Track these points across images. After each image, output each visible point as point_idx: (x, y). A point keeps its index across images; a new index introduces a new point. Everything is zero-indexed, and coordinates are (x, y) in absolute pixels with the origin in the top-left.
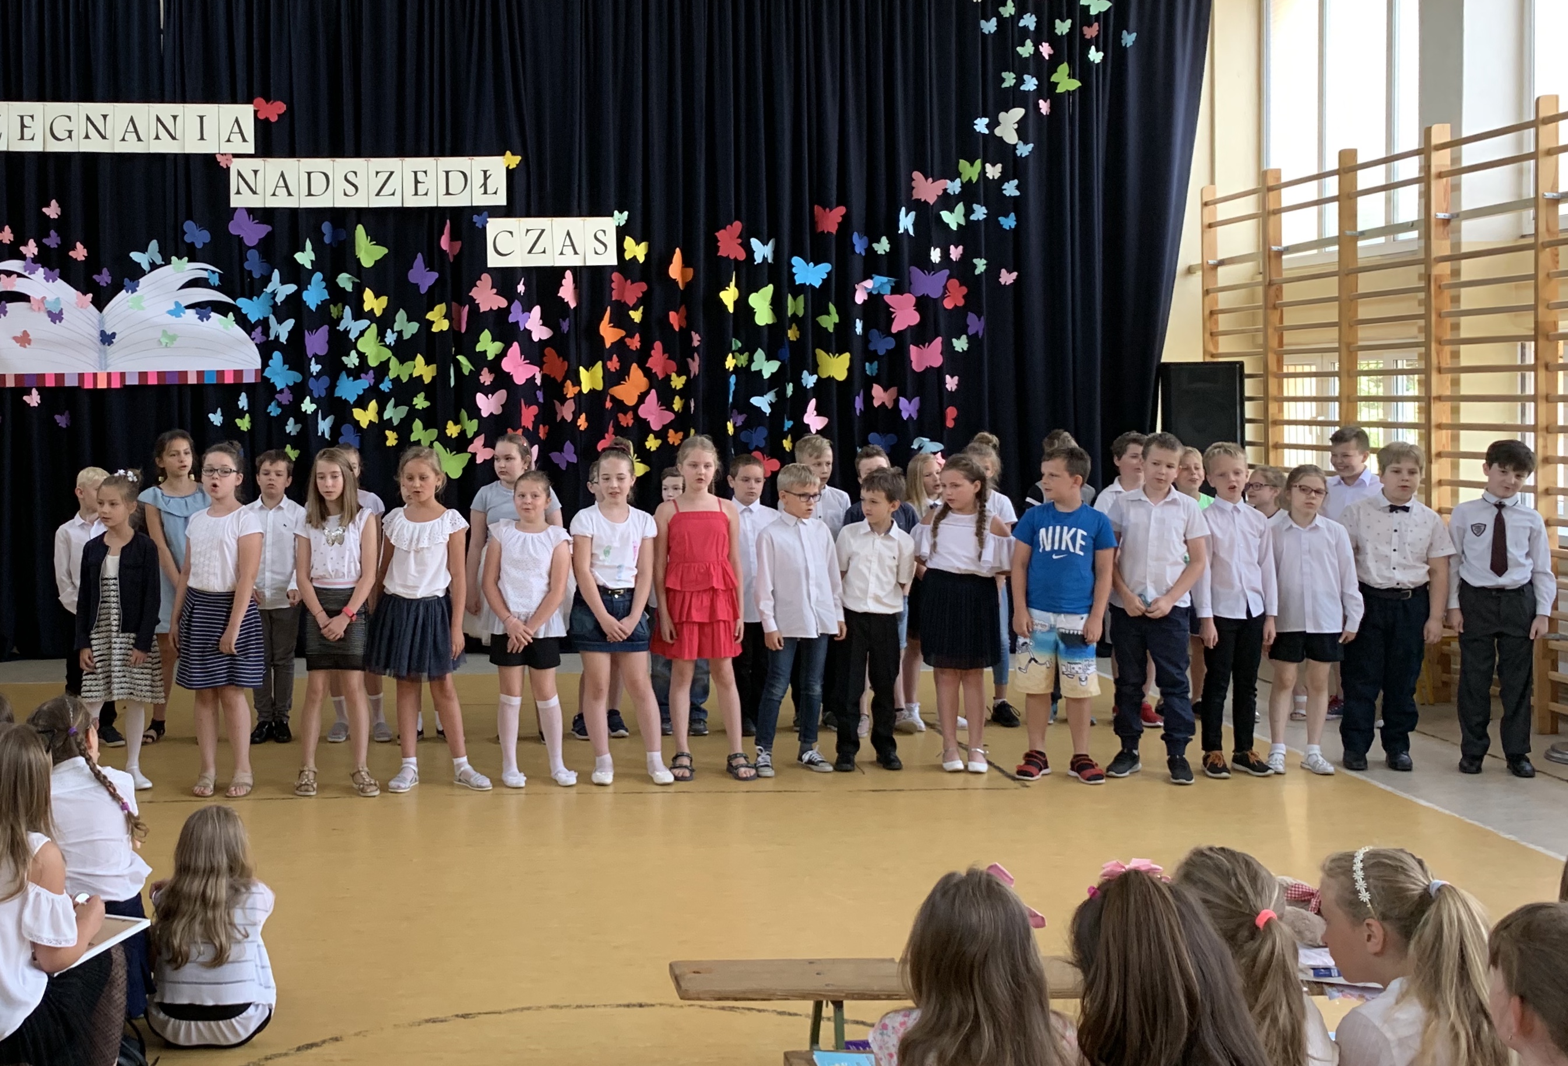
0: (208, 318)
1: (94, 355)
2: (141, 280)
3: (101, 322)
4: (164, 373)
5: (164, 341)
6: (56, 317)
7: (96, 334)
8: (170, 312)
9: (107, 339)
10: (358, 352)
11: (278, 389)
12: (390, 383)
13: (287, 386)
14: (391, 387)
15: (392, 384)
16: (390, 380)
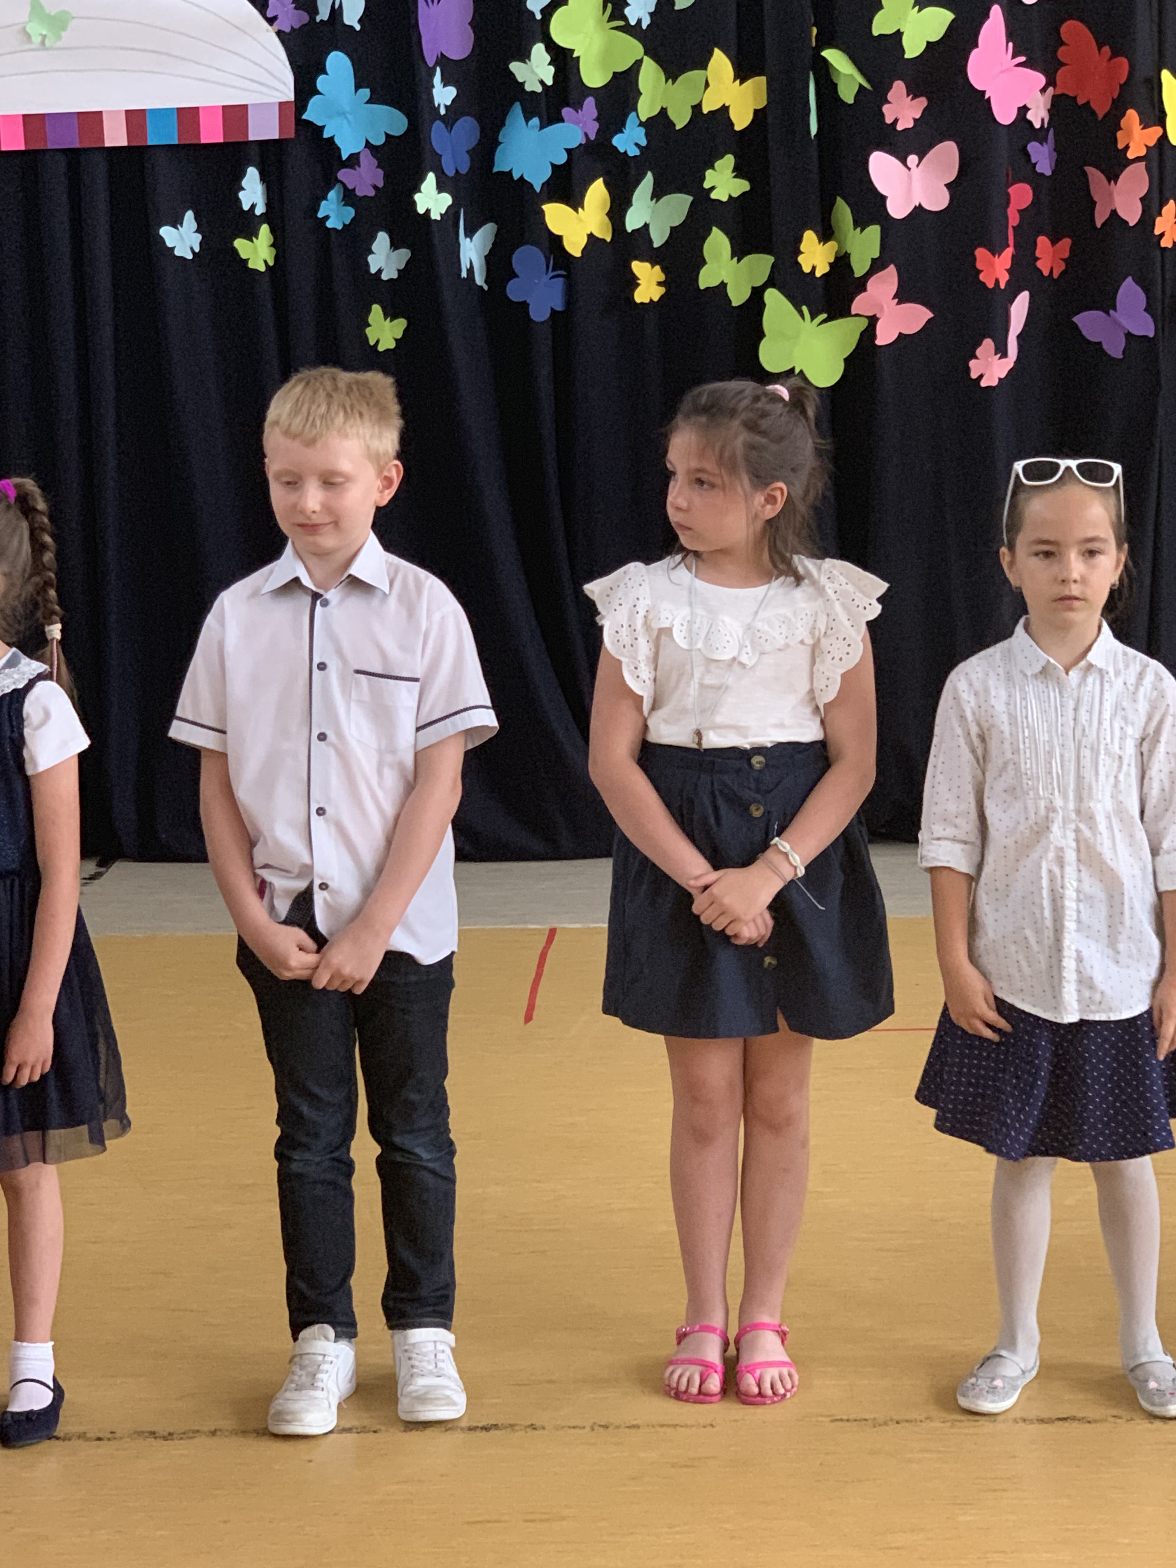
4: (41, 118)
5: (36, 30)
10: (552, 47)
11: (344, 157)
12: (642, 131)
13: (368, 144)
14: (644, 142)
15: (647, 135)
16: (641, 124)
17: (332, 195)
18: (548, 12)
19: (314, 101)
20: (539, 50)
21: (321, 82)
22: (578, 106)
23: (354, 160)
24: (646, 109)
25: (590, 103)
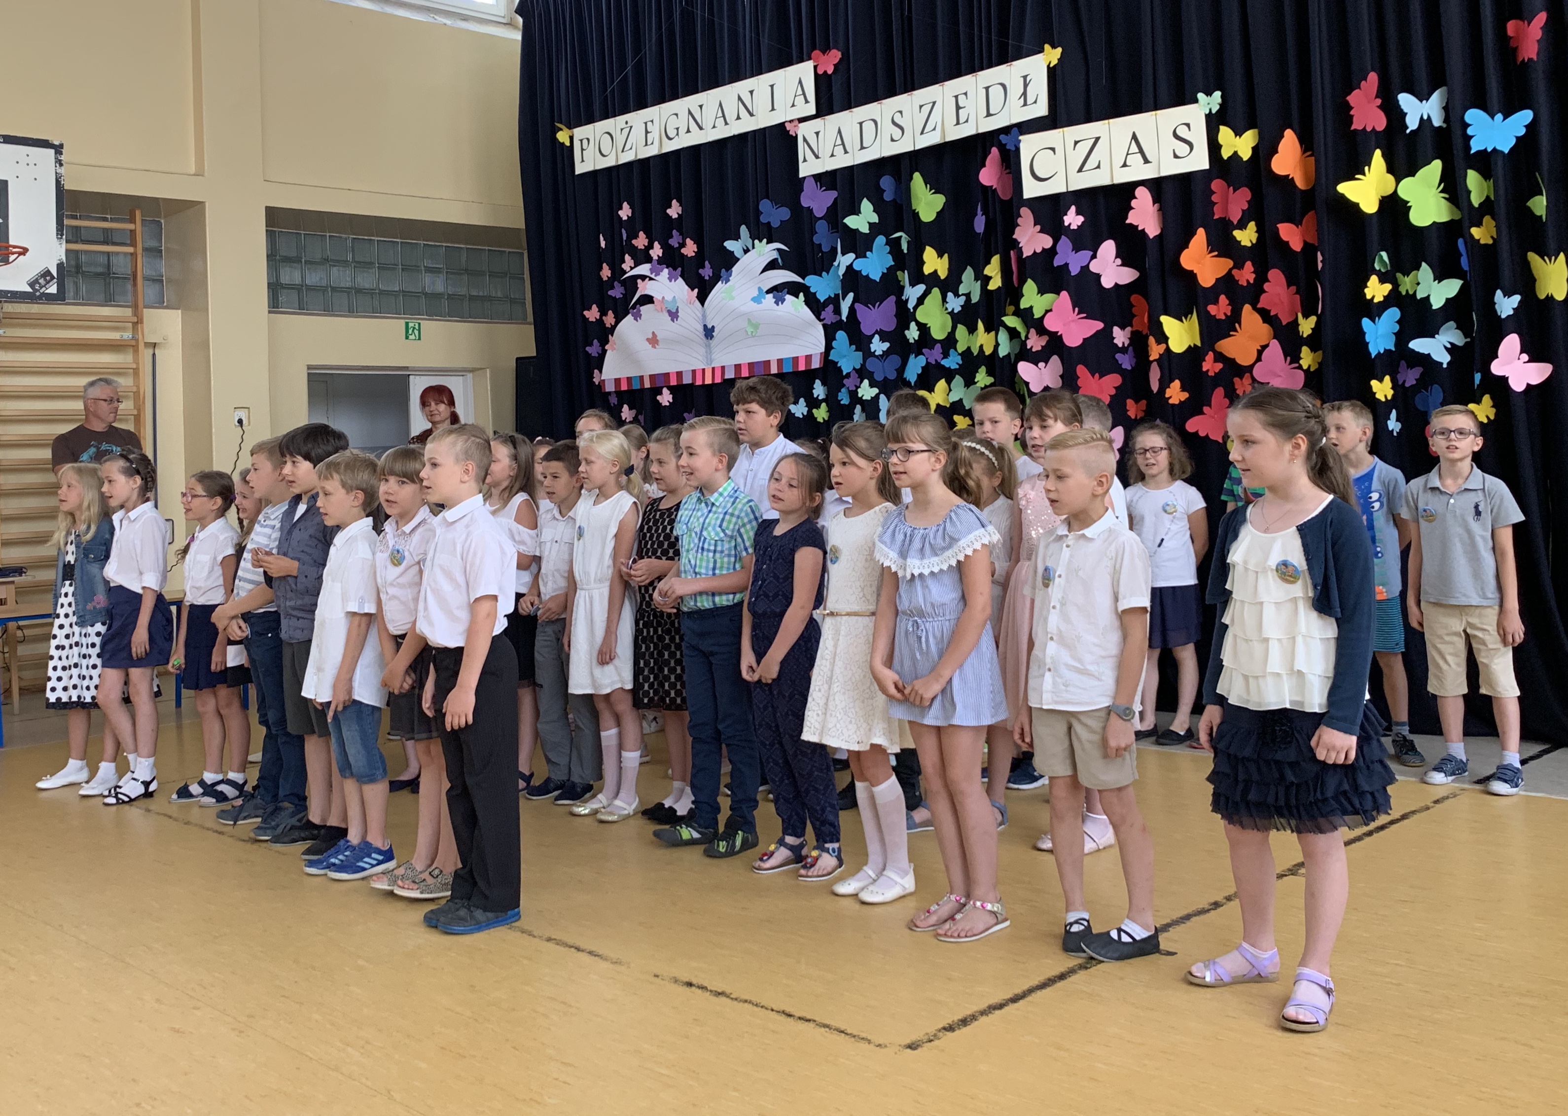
0: (783, 301)
1: (702, 350)
2: (733, 269)
3: (704, 316)
4: (753, 363)
5: (750, 330)
6: (674, 315)
7: (701, 329)
8: (754, 299)
9: (709, 332)
10: (919, 324)
11: (844, 373)
12: (960, 357)
13: (854, 369)
14: (961, 362)
15: (962, 359)
16: (959, 354)
17: (843, 390)
18: (915, 308)
19: (832, 352)
20: (913, 325)
21: (834, 344)
22: (932, 348)
23: (848, 375)
24: (961, 347)
25: (938, 346)
